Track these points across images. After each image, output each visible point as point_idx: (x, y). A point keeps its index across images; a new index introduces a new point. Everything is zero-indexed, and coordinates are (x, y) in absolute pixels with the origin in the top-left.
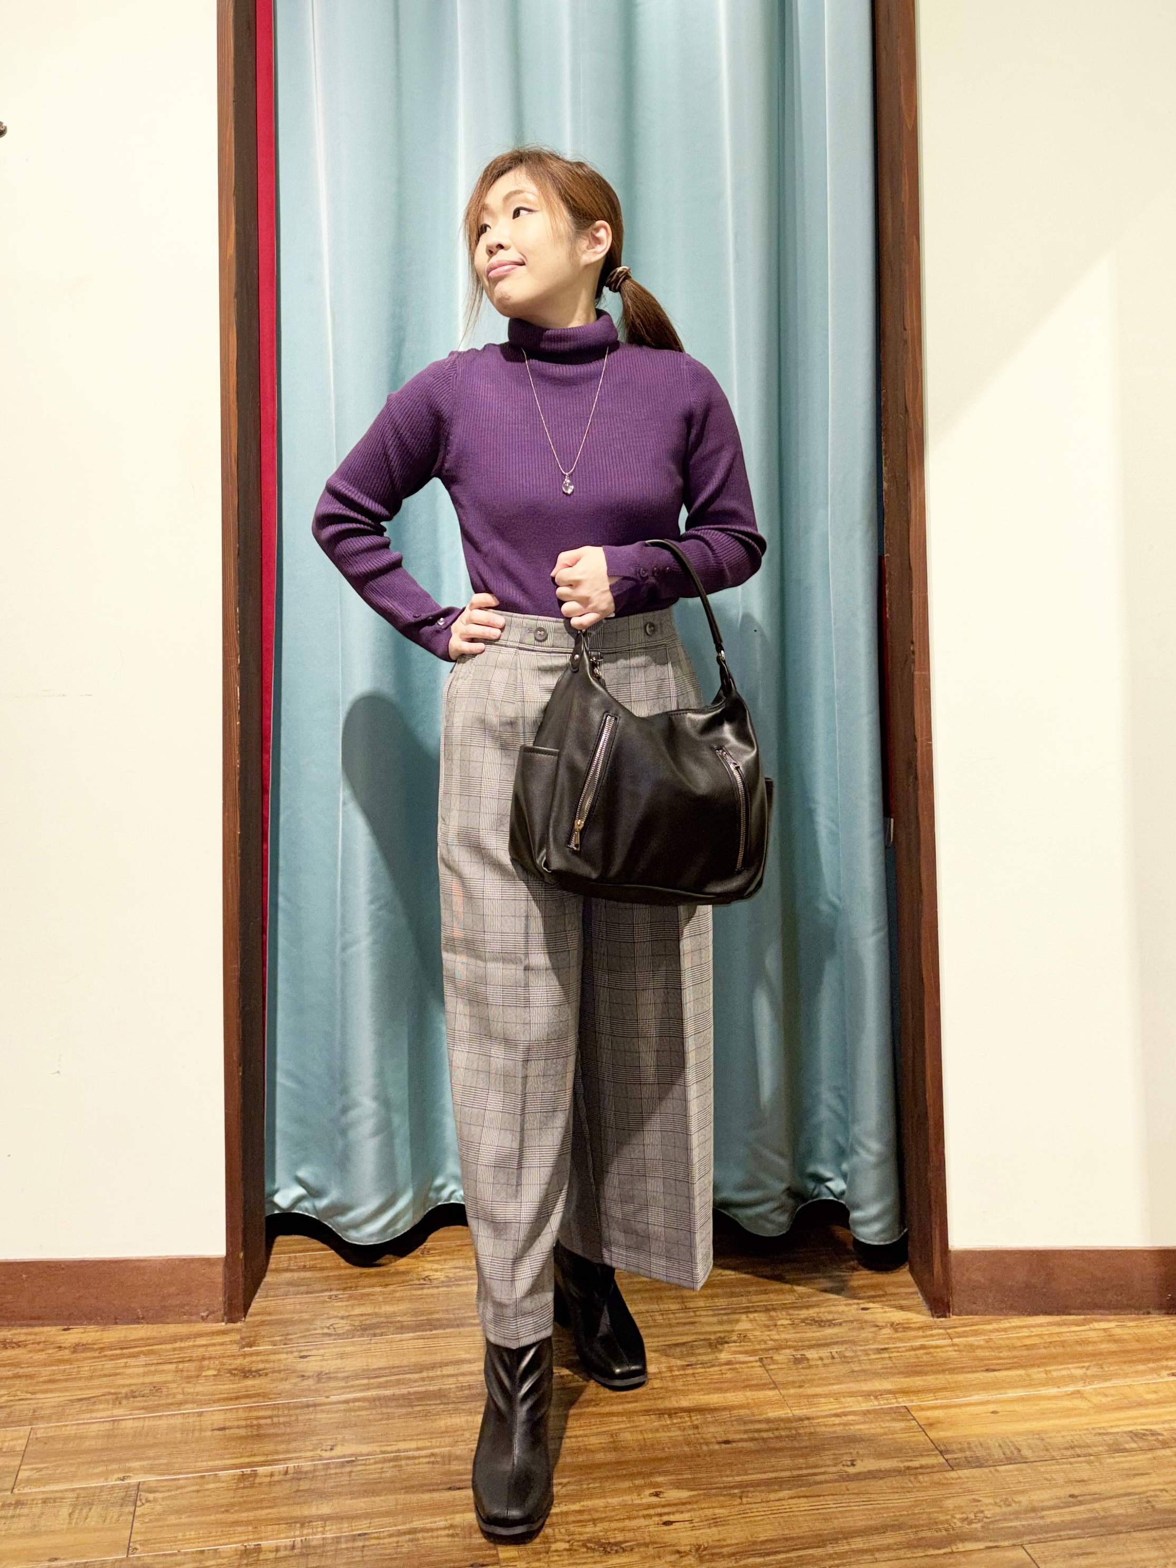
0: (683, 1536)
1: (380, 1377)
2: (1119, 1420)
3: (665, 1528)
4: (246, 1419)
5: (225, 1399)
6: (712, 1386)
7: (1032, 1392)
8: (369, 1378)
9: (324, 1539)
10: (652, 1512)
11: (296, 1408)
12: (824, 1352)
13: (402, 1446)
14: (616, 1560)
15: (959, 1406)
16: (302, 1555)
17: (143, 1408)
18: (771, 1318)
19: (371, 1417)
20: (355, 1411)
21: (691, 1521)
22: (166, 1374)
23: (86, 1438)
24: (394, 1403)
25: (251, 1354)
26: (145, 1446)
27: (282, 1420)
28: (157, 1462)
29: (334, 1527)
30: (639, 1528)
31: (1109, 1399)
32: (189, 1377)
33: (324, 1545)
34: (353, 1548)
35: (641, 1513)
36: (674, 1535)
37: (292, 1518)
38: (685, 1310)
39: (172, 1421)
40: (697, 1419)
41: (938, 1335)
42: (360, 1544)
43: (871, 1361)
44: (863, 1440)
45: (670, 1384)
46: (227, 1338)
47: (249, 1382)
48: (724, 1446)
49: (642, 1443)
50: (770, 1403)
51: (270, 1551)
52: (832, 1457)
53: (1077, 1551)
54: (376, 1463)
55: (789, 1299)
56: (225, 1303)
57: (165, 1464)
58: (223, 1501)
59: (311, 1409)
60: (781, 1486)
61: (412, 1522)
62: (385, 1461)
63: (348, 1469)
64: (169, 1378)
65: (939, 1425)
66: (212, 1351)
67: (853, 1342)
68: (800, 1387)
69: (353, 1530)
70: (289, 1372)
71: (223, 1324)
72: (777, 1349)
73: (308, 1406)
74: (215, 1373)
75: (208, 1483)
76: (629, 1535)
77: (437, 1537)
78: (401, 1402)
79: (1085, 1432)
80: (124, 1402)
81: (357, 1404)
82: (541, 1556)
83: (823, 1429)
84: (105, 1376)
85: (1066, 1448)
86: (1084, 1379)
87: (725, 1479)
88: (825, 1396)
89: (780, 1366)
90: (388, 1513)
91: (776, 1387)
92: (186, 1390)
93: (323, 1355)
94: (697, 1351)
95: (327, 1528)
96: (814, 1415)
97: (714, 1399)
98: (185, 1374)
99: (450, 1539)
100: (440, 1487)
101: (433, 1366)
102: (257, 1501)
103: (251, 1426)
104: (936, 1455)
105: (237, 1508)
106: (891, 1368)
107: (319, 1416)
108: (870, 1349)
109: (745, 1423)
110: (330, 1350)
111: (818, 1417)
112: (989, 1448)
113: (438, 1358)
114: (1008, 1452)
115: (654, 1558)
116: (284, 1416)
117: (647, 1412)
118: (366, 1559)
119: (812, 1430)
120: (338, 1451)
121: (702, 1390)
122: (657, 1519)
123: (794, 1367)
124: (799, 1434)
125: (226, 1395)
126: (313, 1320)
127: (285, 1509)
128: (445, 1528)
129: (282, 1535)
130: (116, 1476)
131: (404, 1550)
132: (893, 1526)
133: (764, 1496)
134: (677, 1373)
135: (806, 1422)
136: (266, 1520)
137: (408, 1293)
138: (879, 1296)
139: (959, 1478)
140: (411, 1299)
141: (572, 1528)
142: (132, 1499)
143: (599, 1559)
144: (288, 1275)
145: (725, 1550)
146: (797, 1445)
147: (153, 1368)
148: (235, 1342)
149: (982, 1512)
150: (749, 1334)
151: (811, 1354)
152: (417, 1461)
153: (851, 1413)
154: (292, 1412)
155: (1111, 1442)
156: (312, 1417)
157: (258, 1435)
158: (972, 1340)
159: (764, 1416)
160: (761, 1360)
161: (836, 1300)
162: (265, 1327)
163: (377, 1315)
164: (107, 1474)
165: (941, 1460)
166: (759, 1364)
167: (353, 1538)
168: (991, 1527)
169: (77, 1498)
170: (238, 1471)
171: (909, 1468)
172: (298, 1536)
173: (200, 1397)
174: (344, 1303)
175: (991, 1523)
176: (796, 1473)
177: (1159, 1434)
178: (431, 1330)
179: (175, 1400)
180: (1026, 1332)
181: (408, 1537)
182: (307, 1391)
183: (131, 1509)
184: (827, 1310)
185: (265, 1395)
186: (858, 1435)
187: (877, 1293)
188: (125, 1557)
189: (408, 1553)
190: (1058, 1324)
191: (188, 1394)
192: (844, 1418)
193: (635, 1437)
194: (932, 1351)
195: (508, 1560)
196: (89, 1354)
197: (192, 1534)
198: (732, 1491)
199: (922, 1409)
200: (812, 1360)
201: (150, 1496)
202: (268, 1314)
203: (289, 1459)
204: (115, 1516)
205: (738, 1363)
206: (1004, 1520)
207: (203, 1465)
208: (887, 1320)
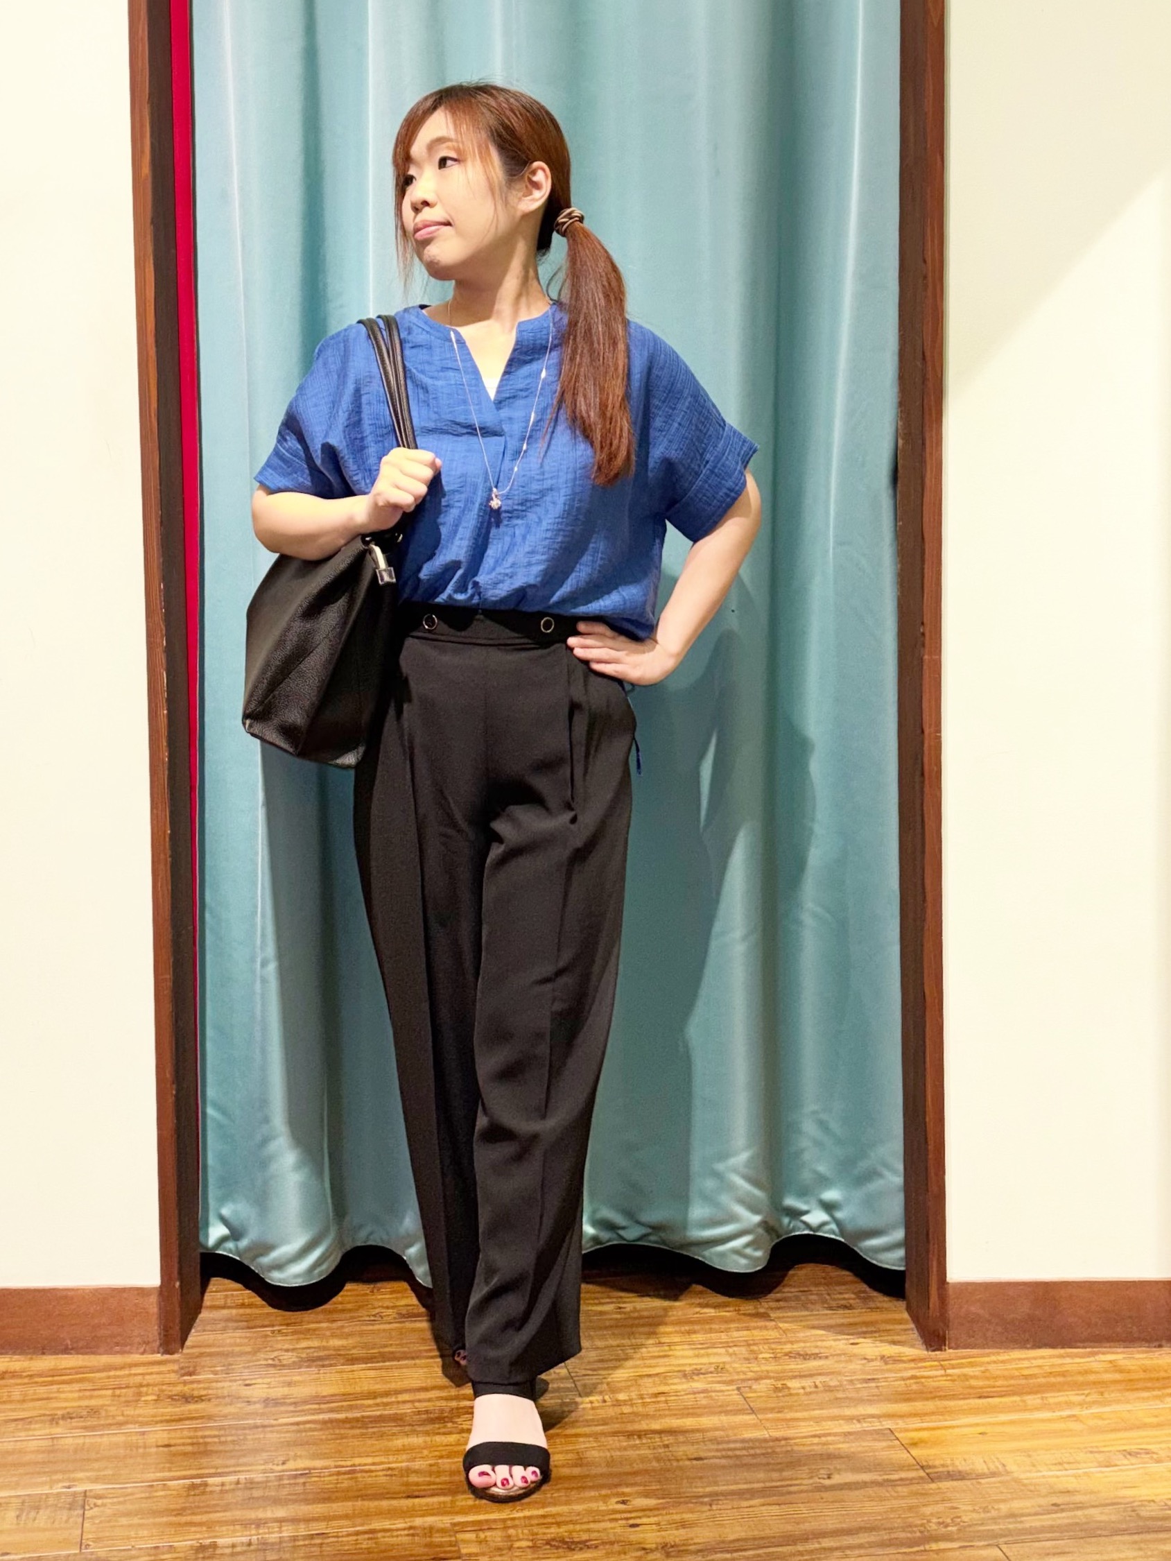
0: (651, 1537)
1: (328, 1403)
2: (1114, 1440)
3: (633, 1529)
4: (190, 1438)
5: (168, 1421)
6: (686, 1412)
7: (1027, 1416)
8: (318, 1404)
9: (280, 1537)
10: (618, 1516)
11: (244, 1429)
12: (807, 1383)
13: (357, 1461)
14: (579, 1556)
15: (947, 1428)
16: (259, 1550)
17: (82, 1428)
18: (752, 1352)
19: (324, 1437)
20: (305, 1431)
21: (658, 1524)
22: (102, 1400)
23: (25, 1452)
24: (347, 1425)
25: (192, 1382)
26: (88, 1460)
27: (229, 1439)
28: (102, 1473)
29: (290, 1528)
30: (605, 1529)
31: (1106, 1422)
32: (127, 1401)
33: (281, 1542)
34: (310, 1545)
35: (606, 1518)
36: (642, 1535)
37: (246, 1520)
38: (660, 1343)
39: (114, 1439)
40: (668, 1439)
41: (931, 1366)
42: (318, 1541)
43: (858, 1390)
44: (842, 1457)
45: (641, 1409)
46: (165, 1368)
47: (192, 1407)
48: (695, 1462)
49: (610, 1460)
50: (746, 1426)
51: (227, 1547)
52: (807, 1471)
53: (1055, 1551)
54: (330, 1476)
55: (773, 1334)
56: (160, 1334)
57: (112, 1475)
58: (172, 1507)
59: (260, 1430)
60: (752, 1495)
61: (371, 1524)
62: (339, 1473)
64: (107, 1402)
65: (922, 1445)
66: (149, 1379)
67: (839, 1373)
68: (779, 1412)
69: (310, 1530)
70: (234, 1398)
71: (159, 1355)
72: (757, 1379)
73: (256, 1427)
74: (155, 1398)
75: (156, 1491)
76: (594, 1535)
77: (397, 1536)
78: (355, 1424)
79: (1078, 1450)
80: (61, 1422)
81: (308, 1426)
82: (504, 1552)
83: (801, 1448)
84: (39, 1399)
85: (1054, 1464)
86: (1081, 1404)
87: (695, 1490)
88: (804, 1419)
89: (759, 1394)
90: (345, 1517)
91: (753, 1411)
92: (125, 1413)
93: (267, 1384)
94: (671, 1381)
95: (283, 1529)
96: (792, 1436)
97: (689, 1422)
98: (123, 1399)
99: (410, 1538)
100: (399, 1495)
101: (389, 1393)
102: (207, 1506)
103: (198, 1444)
104: (917, 1470)
105: (188, 1512)
106: (876, 1395)
107: (269, 1435)
108: (858, 1380)
109: (718, 1443)
110: (277, 1379)
111: (796, 1438)
112: (973, 1464)
113: (393, 1386)
114: (992, 1467)
115: (619, 1553)
116: (231, 1435)
117: (615, 1434)
118: (325, 1553)
119: (789, 1448)
120: (292, 1465)
121: (675, 1415)
122: (624, 1522)
123: (774, 1394)
124: (774, 1452)
125: (168, 1418)
126: (256, 1352)
127: (240, 1512)
128: (404, 1529)
129: (238, 1534)
130: (61, 1485)
131: (363, 1547)
132: (869, 1528)
133: (736, 1504)
134: (648, 1400)
135: (783, 1443)
136: (220, 1522)
137: (358, 1328)
138: (872, 1332)
139: (939, 1489)
140: (361, 1334)
141: (535, 1530)
142: (81, 1503)
143: (562, 1554)
144: (227, 1312)
145: (690, 1548)
146: (772, 1461)
147: (88, 1393)
148: (173, 1372)
149: (959, 1517)
150: (727, 1366)
151: (791, 1384)
152: (374, 1474)
153: (829, 1435)
154: (241, 1432)
155: (1101, 1459)
156: (262, 1436)
157: (205, 1452)
158: (966, 1371)
159: (739, 1437)
160: (738, 1389)
161: (822, 1335)
162: (204, 1358)
163: (325, 1348)
164: (52, 1483)
165: (922, 1473)
166: (736, 1392)
167: (312, 1537)
168: (967, 1529)
169: (23, 1503)
170: (187, 1482)
171: (888, 1480)
172: (254, 1536)
173: (140, 1419)
174: (288, 1338)
175: (970, 1526)
176: (768, 1484)
177: (1154, 1453)
178: (384, 1362)
179: (114, 1421)
180: (1026, 1364)
181: (366, 1536)
182: (255, 1414)
183: (81, 1512)
184: (813, 1344)
185: (210, 1418)
186: (837, 1453)
187: (870, 1329)
188: (77, 1551)
189: (368, 1549)
190: (1061, 1356)
191: (128, 1416)
192: (824, 1439)
193: (602, 1454)
194: (923, 1380)
195: (470, 1555)
196: (19, 1381)
197: (145, 1533)
198: (701, 1500)
199: (907, 1430)
200: (794, 1389)
201: (99, 1502)
202: (209, 1346)
203: (239, 1471)
204: (65, 1518)
205: (715, 1391)
206: (982, 1524)
207: (151, 1476)
208: (877, 1354)
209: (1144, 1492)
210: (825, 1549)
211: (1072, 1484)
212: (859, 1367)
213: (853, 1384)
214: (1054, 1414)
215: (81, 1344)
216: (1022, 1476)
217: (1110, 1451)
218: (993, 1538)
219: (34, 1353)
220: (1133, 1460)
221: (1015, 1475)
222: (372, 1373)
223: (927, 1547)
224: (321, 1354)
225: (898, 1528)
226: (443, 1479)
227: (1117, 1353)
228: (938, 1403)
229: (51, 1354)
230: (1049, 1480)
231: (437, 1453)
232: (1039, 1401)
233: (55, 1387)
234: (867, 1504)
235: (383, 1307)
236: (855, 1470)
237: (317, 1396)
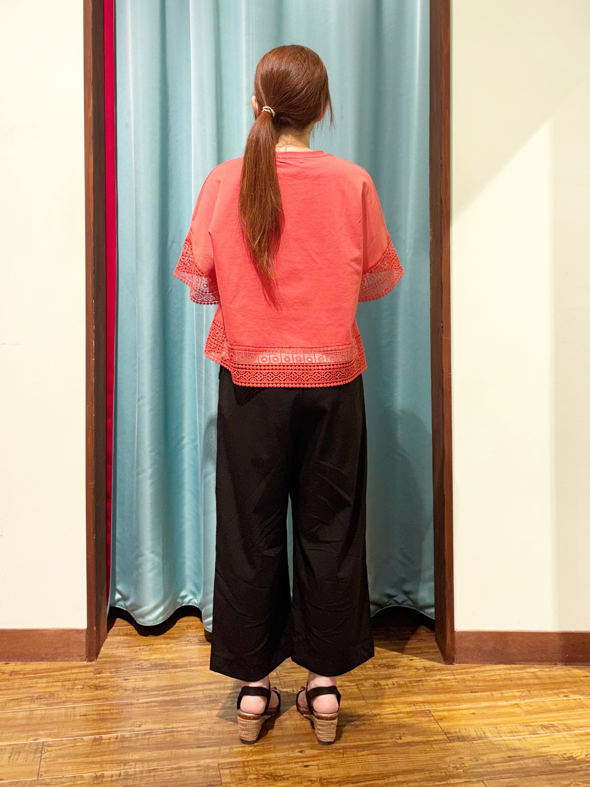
0: (314, 772)
1: (163, 690)
2: (536, 719)
3: (306, 768)
4: (97, 710)
7: (493, 704)
8: (158, 691)
9: (135, 771)
10: (299, 760)
11: (122, 705)
12: (389, 682)
13: (175, 725)
15: (456, 710)
16: (124, 779)
17: (46, 704)
19: (160, 711)
20: (152, 707)
21: (318, 765)
22: (57, 687)
23: (17, 719)
24: (171, 704)
25: (100, 678)
26: (47, 723)
27: (115, 711)
28: (52, 731)
29: (140, 765)
30: (292, 768)
32: (68, 689)
33: (135, 774)
34: (149, 776)
35: (293, 761)
36: (310, 772)
37: (120, 760)
39: (60, 711)
41: (448, 673)
42: (153, 774)
43: (413, 687)
44: (406, 727)
46: (88, 670)
47: (99, 692)
49: (295, 726)
50: (361, 707)
51: (109, 777)
52: (390, 735)
54: (162, 734)
56: (86, 651)
57: (56, 733)
58: (84, 752)
59: (130, 706)
60: (364, 749)
61: (179, 763)
62: (166, 733)
63: (148, 737)
64: (59, 689)
65: (445, 720)
66: (80, 676)
67: (405, 677)
68: (376, 699)
69: (149, 767)
70: (118, 687)
71: (86, 662)
72: (365, 680)
73: (128, 705)
74: (82, 687)
75: (77, 742)
76: (288, 772)
77: (191, 771)
78: (175, 703)
79: (519, 724)
80: (36, 701)
81: (153, 704)
82: (243, 781)
83: (387, 720)
84: (26, 688)
85: (509, 733)
86: (520, 697)
88: (388, 704)
89: (367, 688)
90: (168, 759)
91: (364, 698)
92: (67, 695)
93: (136, 679)
95: (137, 766)
96: (382, 713)
98: (66, 687)
99: (198, 772)
100: (194, 746)
101: (192, 685)
102: (101, 752)
103: (100, 714)
104: (443, 735)
105: (92, 755)
106: (422, 690)
107: (133, 709)
108: (413, 680)
109: (348, 717)
110: (140, 676)
111: (385, 714)
112: (469, 732)
113: (194, 681)
114: (479, 734)
115: (299, 783)
116: (116, 709)
118: (156, 781)
119: (381, 721)
120: (143, 727)
122: (302, 764)
123: (374, 688)
124: (375, 723)
125: (87, 699)
126: (131, 661)
127: (116, 756)
129: (115, 769)
130: (32, 738)
131: (175, 777)
132: (420, 770)
133: (355, 754)
135: (378, 717)
136: (107, 761)
137: (179, 648)
139: (454, 746)
140: (180, 651)
141: (260, 768)
142: (40, 750)
143: (271, 783)
144: (119, 638)
145: (334, 780)
146: (373, 728)
147: (50, 684)
148: (91, 671)
149: (464, 764)
151: (383, 682)
152: (182, 733)
153: (401, 713)
154: (120, 707)
155: (531, 730)
156: (130, 710)
157: (103, 719)
158: (463, 677)
159: (356, 714)
160: (357, 685)
161: (396, 655)
162: (106, 664)
163: (163, 659)
164: (28, 737)
165: (445, 737)
166: (356, 687)
167: (150, 771)
168: (468, 771)
169: (13, 749)
170: (93, 737)
171: (428, 741)
172: (122, 770)
173: (74, 699)
174: (147, 653)
175: (468, 769)
176: (371, 742)
177: (556, 726)
178: (191, 667)
179: (61, 700)
180: (493, 673)
181: (177, 771)
182: (128, 697)
183: (40, 755)
184: (392, 660)
185: (106, 699)
186: (404, 723)
187: (418, 652)
188: (36, 779)
189: (177, 779)
190: (509, 669)
191: (68, 697)
192: (398, 715)
193: (291, 723)
194: (444, 681)
195: (227, 783)
196: (18, 676)
197: (70, 768)
198: (339, 751)
199: (437, 711)
200: (383, 685)
201: (49, 749)
202: (108, 657)
203: (118, 731)
204: (32, 758)
205: (345, 686)
206: (475, 768)
207: (76, 733)
208: (422, 665)
209: (552, 750)
210: (398, 782)
211: (517, 744)
212: (413, 673)
213: (411, 683)
214: (507, 703)
215: (50, 656)
216: (494, 739)
217: (535, 725)
218: (481, 777)
219: (26, 661)
220: (547, 731)
221: (490, 739)
222: (185, 674)
223: (448, 782)
224: (162, 662)
225: (433, 770)
226: (215, 736)
227: (535, 668)
228: (451, 695)
229: (35, 661)
230: (507, 742)
231: (213, 721)
232: (500, 695)
233: (35, 680)
234: (420, 755)
235: (191, 636)
236: (413, 734)
237: (158, 687)
